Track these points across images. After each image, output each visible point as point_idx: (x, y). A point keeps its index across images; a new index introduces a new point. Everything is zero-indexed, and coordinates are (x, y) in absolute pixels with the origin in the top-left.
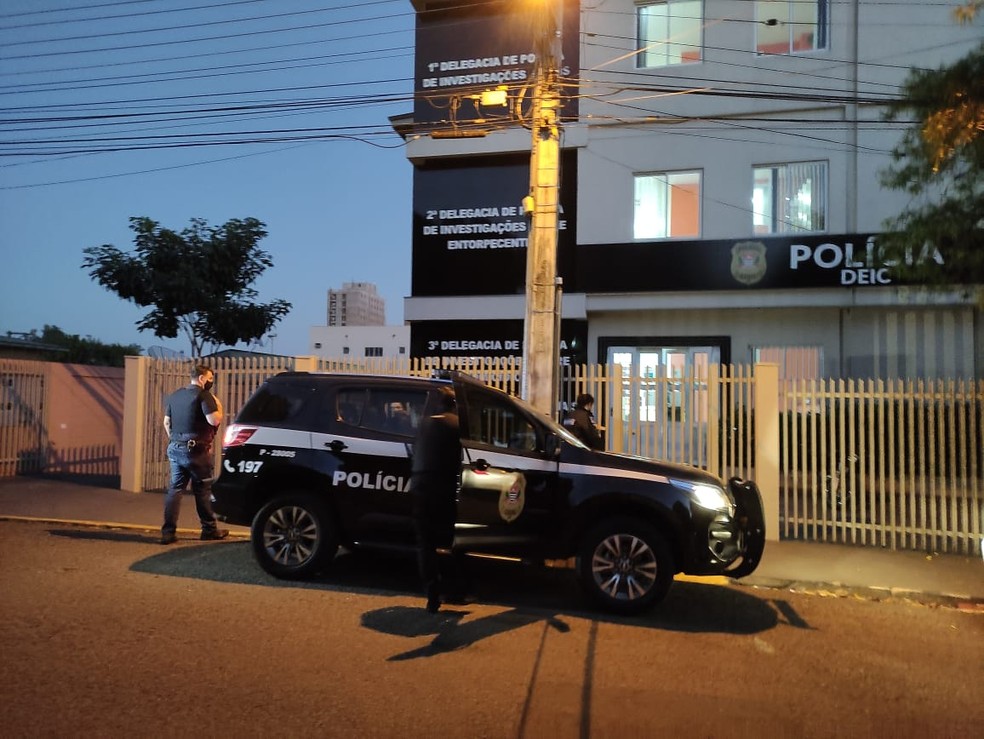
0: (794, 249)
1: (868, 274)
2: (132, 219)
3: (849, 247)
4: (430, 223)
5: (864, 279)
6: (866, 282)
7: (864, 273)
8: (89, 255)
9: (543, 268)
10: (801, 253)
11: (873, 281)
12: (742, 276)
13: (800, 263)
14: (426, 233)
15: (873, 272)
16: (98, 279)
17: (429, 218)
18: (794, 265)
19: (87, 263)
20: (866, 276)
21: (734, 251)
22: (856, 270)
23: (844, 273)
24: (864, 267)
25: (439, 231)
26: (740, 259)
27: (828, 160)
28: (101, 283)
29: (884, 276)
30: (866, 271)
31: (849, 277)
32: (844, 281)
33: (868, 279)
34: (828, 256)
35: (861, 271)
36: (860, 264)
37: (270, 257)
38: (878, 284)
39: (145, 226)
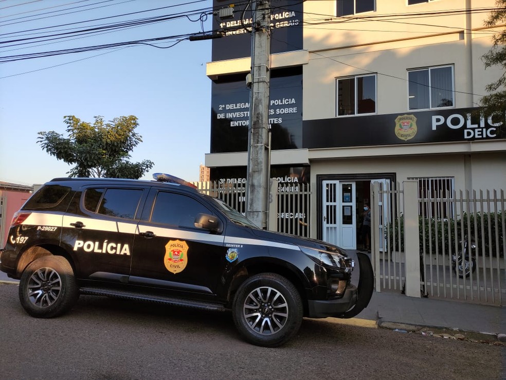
0: (434, 118)
1: (482, 131)
2: (65, 117)
3: (469, 116)
4: (221, 112)
5: (479, 135)
6: (481, 137)
7: (478, 131)
8: (41, 136)
9: (257, 118)
10: (438, 120)
11: (484, 136)
12: (402, 135)
13: (437, 126)
14: (218, 118)
15: (484, 130)
16: (45, 149)
17: (220, 109)
18: (434, 128)
19: (40, 140)
20: (480, 133)
21: (396, 121)
22: (473, 129)
23: (466, 131)
24: (479, 127)
25: (225, 116)
26: (400, 125)
27: (454, 64)
28: (47, 151)
29: (492, 132)
30: (481, 130)
31: (469, 134)
32: (466, 137)
33: (482, 134)
34: (455, 121)
35: (476, 130)
36: (476, 126)
37: (141, 137)
38: (487, 137)
39: (71, 120)
